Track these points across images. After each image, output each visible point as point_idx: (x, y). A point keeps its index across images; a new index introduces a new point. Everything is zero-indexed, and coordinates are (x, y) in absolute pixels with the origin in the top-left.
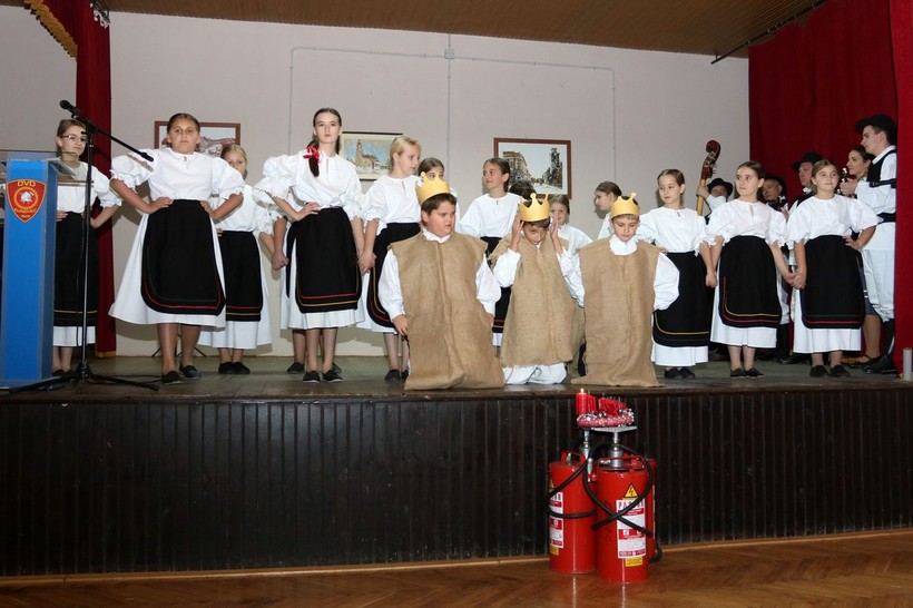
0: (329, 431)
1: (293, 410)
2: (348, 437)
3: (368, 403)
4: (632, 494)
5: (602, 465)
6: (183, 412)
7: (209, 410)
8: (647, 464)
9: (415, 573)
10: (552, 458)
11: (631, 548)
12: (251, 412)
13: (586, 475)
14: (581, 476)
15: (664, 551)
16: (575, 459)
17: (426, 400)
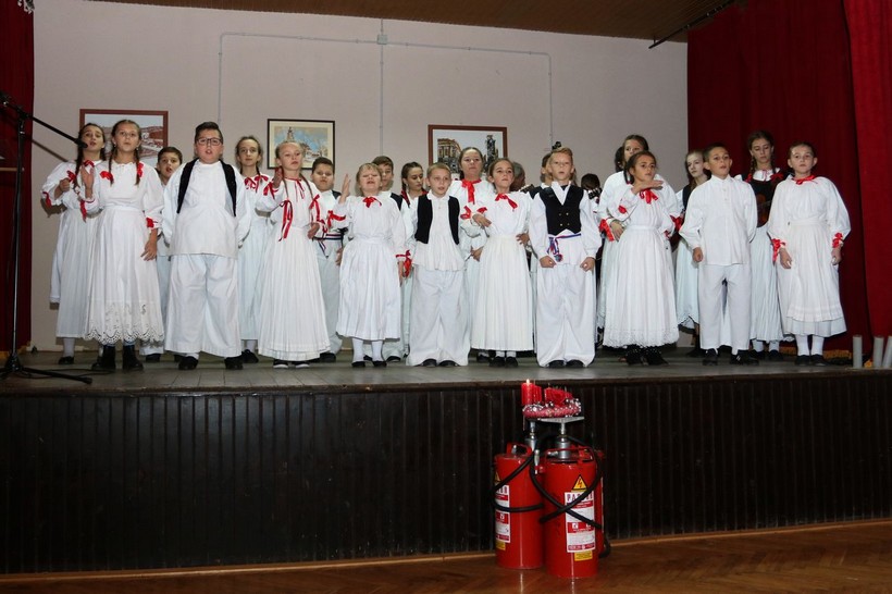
0: (268, 425)
1: (230, 403)
2: (287, 429)
3: (307, 395)
4: (581, 485)
5: (549, 457)
6: (118, 406)
7: (145, 403)
8: (595, 455)
9: (358, 570)
10: (497, 451)
11: (580, 542)
12: (187, 405)
13: (533, 467)
14: (528, 468)
15: (612, 545)
16: (521, 450)
17: (367, 392)
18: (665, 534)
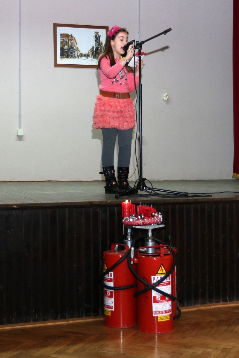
4: (162, 271)
5: (141, 252)
8: (172, 251)
11: (162, 309)
13: (130, 259)
14: (126, 260)
15: (182, 311)
16: (121, 248)
17: (14, 209)
18: (216, 302)
